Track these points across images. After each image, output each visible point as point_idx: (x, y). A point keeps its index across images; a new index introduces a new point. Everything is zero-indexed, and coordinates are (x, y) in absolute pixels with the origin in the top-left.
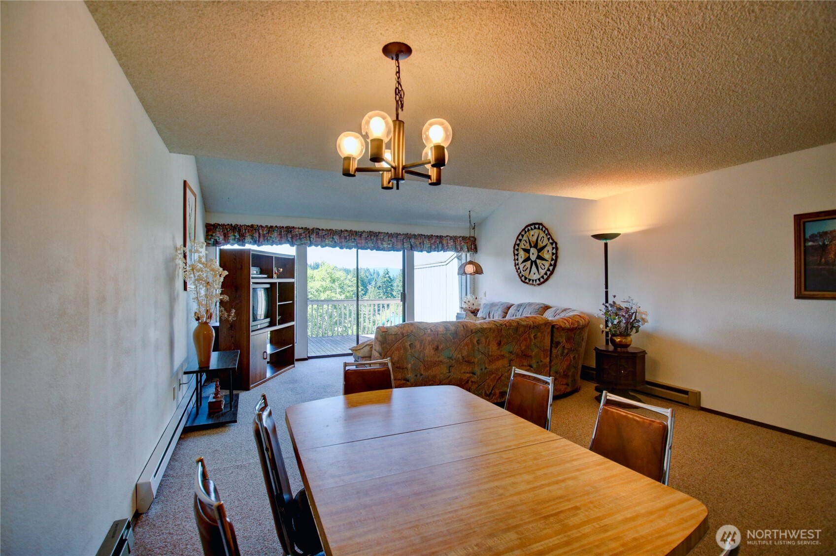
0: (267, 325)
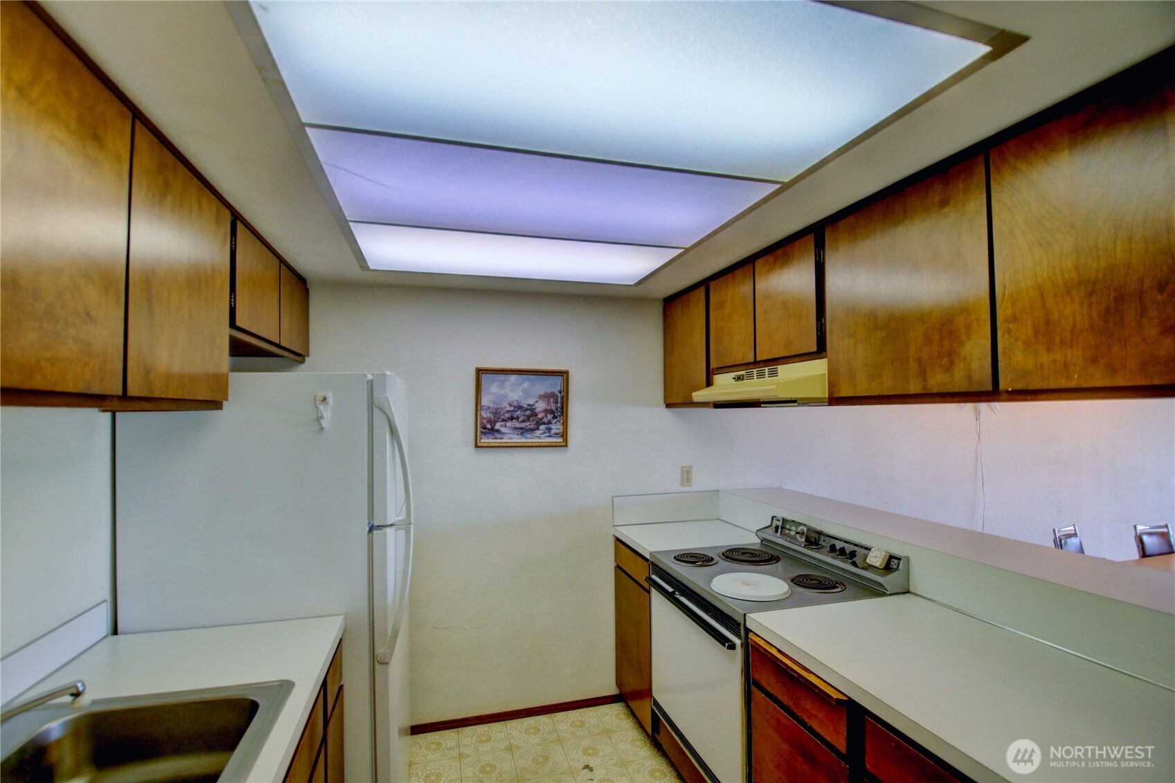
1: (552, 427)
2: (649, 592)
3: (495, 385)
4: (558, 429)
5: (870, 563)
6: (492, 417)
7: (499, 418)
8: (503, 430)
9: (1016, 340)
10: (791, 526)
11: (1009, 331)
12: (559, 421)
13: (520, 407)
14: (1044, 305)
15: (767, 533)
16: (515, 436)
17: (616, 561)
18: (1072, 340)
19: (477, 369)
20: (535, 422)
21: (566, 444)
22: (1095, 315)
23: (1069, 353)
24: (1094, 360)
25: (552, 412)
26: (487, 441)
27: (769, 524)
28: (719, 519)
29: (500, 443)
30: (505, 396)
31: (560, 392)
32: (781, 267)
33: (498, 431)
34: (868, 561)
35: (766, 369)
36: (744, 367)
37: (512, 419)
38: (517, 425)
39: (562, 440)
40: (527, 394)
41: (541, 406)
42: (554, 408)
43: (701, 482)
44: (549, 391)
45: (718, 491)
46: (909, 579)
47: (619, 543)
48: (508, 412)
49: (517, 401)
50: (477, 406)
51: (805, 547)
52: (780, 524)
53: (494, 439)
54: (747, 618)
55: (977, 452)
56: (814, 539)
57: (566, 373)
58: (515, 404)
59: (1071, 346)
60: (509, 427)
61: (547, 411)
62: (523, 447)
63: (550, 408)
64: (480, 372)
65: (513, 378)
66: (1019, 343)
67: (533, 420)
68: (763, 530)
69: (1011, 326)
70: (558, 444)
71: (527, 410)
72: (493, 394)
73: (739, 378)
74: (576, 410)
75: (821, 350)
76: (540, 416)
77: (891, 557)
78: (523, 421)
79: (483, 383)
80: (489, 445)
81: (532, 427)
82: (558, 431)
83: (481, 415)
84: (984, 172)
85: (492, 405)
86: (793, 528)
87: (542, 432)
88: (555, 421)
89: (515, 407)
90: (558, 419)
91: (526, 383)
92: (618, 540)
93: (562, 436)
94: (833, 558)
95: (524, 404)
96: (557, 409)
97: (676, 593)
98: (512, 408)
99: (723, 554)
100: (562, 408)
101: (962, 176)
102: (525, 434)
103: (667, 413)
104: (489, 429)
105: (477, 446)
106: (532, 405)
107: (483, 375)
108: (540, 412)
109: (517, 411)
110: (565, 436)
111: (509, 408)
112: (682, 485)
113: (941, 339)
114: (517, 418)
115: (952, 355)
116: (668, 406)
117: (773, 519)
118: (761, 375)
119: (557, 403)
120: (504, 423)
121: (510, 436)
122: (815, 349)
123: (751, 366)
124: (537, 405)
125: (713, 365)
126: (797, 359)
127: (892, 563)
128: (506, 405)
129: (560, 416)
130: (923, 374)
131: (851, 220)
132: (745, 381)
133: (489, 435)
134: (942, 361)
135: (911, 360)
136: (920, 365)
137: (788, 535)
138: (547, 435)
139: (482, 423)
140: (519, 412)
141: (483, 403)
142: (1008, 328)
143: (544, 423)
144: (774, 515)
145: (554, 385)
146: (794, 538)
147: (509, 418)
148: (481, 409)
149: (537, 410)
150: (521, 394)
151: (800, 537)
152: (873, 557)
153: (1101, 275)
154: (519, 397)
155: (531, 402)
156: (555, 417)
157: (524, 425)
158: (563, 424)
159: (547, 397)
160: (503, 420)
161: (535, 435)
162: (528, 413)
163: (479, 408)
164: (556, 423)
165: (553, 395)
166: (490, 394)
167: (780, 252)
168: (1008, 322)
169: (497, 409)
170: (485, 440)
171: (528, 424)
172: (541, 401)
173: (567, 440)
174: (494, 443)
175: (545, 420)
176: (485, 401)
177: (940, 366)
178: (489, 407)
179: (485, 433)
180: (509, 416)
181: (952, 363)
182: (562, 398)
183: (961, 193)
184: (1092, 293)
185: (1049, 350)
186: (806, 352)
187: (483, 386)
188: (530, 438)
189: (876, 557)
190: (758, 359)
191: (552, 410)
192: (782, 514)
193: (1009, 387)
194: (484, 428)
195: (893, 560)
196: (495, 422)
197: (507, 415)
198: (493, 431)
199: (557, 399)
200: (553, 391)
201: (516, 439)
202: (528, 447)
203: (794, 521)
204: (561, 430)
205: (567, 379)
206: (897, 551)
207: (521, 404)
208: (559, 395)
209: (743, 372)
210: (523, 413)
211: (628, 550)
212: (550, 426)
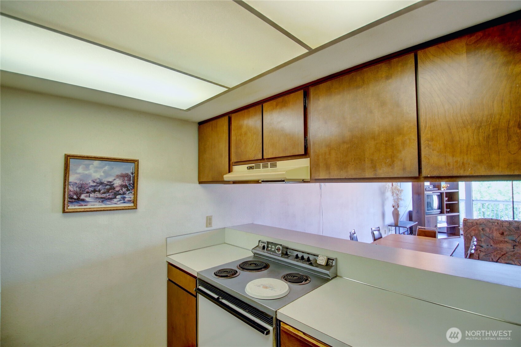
0: (439, 213)
1: (126, 197)
2: (196, 296)
3: (81, 167)
4: (131, 198)
5: (319, 263)
6: (78, 190)
7: (84, 191)
8: (87, 199)
9: (433, 150)
10: (271, 246)
11: (428, 146)
12: (131, 193)
13: (102, 183)
14: (450, 133)
15: (257, 250)
16: (97, 203)
17: (168, 277)
18: (467, 151)
19: (65, 155)
20: (113, 193)
21: (136, 207)
22: (481, 138)
23: (466, 157)
24: (481, 162)
25: (126, 186)
26: (73, 207)
27: (257, 245)
28: (225, 243)
29: (84, 209)
30: (89, 176)
31: (132, 174)
32: (281, 108)
33: (83, 200)
34: (318, 262)
35: (269, 163)
36: (254, 162)
37: (94, 191)
38: (99, 195)
39: (133, 205)
40: (107, 174)
41: (117, 183)
42: (127, 184)
43: (217, 224)
44: (124, 173)
45: (225, 228)
46: (337, 269)
47: (170, 266)
48: (92, 186)
49: (99, 179)
50: (65, 182)
51: (281, 257)
52: (266, 245)
53: (80, 206)
54: (277, 313)
55: (320, 202)
56: (286, 252)
57: (137, 161)
58: (98, 180)
59: (467, 154)
60: (92, 197)
61: (122, 186)
62: (104, 210)
63: (124, 184)
64: (68, 158)
65: (96, 163)
66: (435, 152)
67: (111, 192)
68: (255, 249)
69: (430, 143)
70: (130, 208)
71: (107, 185)
72: (79, 173)
73: (251, 168)
74: (143, 185)
75: (306, 154)
76: (117, 189)
77: (328, 259)
78: (104, 193)
79: (70, 166)
80: (75, 210)
81: (111, 197)
82: (130, 199)
83: (68, 189)
84: (414, 62)
85: (78, 182)
86: (273, 247)
87: (118, 200)
88: (128, 192)
89: (97, 183)
90: (130, 191)
91: (107, 167)
92: (170, 264)
93: (133, 202)
94: (297, 261)
95: (105, 180)
96: (130, 184)
97: (220, 298)
98: (95, 184)
99: (240, 266)
100: (134, 184)
101: (400, 64)
102: (105, 202)
103: (199, 186)
104: (75, 199)
105: (64, 212)
106: (111, 182)
107: (71, 160)
108: (117, 186)
109: (99, 186)
110: (135, 202)
111: (92, 184)
112: (207, 227)
113: (386, 149)
114: (99, 191)
115: (393, 157)
116: (200, 183)
117: (259, 242)
118: (265, 166)
119: (130, 181)
120: (88, 195)
121: (93, 203)
122: (303, 153)
123: (259, 161)
124: (115, 182)
125: (233, 159)
126: (289, 158)
127: (329, 262)
128: (90, 181)
129: (132, 189)
130: (374, 167)
131: (328, 83)
132: (255, 169)
133: (75, 204)
134: (386, 160)
135: (366, 159)
136: (372, 163)
137: (271, 251)
138: (122, 202)
139: (69, 195)
140: (100, 187)
141: (70, 180)
142: (428, 144)
143: (120, 194)
144: (259, 240)
145: (128, 169)
146: (274, 252)
147: (92, 191)
148: (69, 184)
149: (115, 185)
150: (102, 174)
151: (278, 252)
152: (320, 260)
153: (485, 119)
154: (101, 176)
155: (110, 180)
156: (128, 190)
157: (104, 195)
158: (134, 194)
159: (123, 176)
160: (87, 192)
161: (113, 202)
162: (108, 187)
163: (67, 183)
164: (129, 193)
165: (127, 175)
166: (77, 173)
167: (280, 99)
168: (428, 141)
169: (82, 184)
170: (71, 207)
171: (108, 195)
172: (118, 179)
173: (136, 204)
174: (79, 209)
175: (121, 192)
176: (72, 178)
177: (385, 163)
178: (76, 183)
179: (72, 202)
180: (93, 190)
181: (393, 162)
182: (134, 177)
183: (399, 73)
184: (479, 127)
185: (453, 156)
186: (297, 154)
187: (70, 168)
188: (109, 204)
189: (322, 260)
190: (265, 157)
191: (126, 185)
192: (266, 239)
193: (428, 175)
194: (72, 198)
195: (329, 260)
196: (81, 194)
197: (91, 189)
198: (79, 200)
199: (131, 178)
200: (127, 172)
201: (98, 205)
202: (108, 210)
203: (272, 243)
204: (132, 198)
205: (138, 165)
206: (332, 256)
207: (103, 181)
208: (132, 175)
209: (253, 165)
210: (104, 187)
211: (178, 270)
212: (124, 195)
